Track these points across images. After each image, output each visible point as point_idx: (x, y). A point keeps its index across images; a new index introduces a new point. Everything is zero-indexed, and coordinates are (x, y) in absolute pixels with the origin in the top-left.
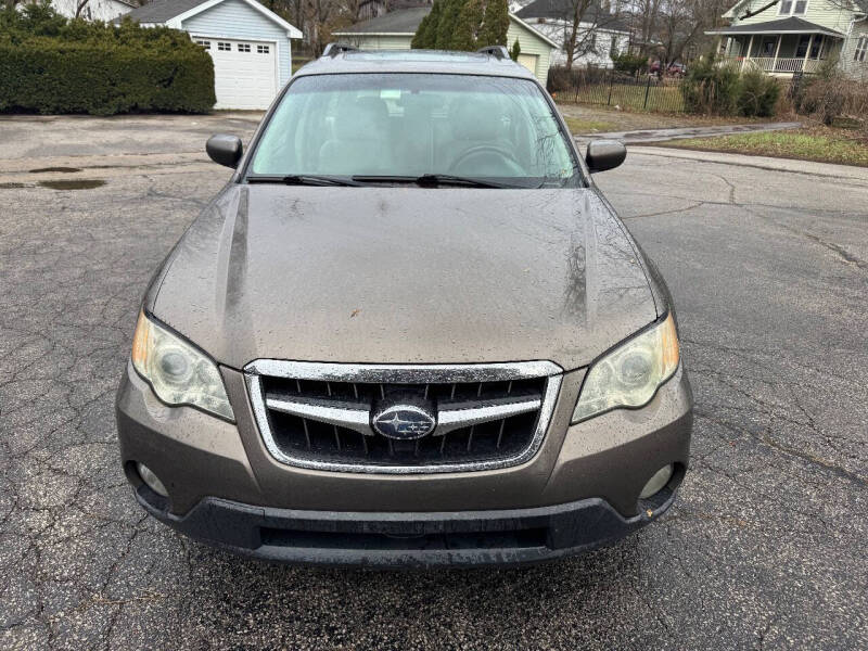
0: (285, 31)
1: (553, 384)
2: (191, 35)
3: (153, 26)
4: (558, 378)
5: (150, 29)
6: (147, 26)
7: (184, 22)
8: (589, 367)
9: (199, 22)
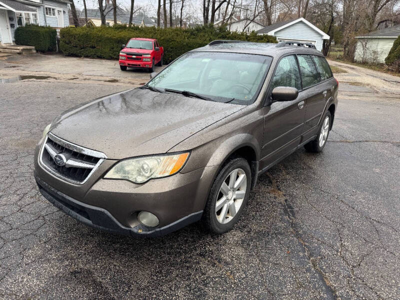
0: (322, 36)
1: (101, 161)
2: (277, 38)
3: (262, 34)
4: (103, 160)
5: (261, 36)
6: (260, 34)
7: (275, 33)
8: (119, 161)
9: (283, 33)
